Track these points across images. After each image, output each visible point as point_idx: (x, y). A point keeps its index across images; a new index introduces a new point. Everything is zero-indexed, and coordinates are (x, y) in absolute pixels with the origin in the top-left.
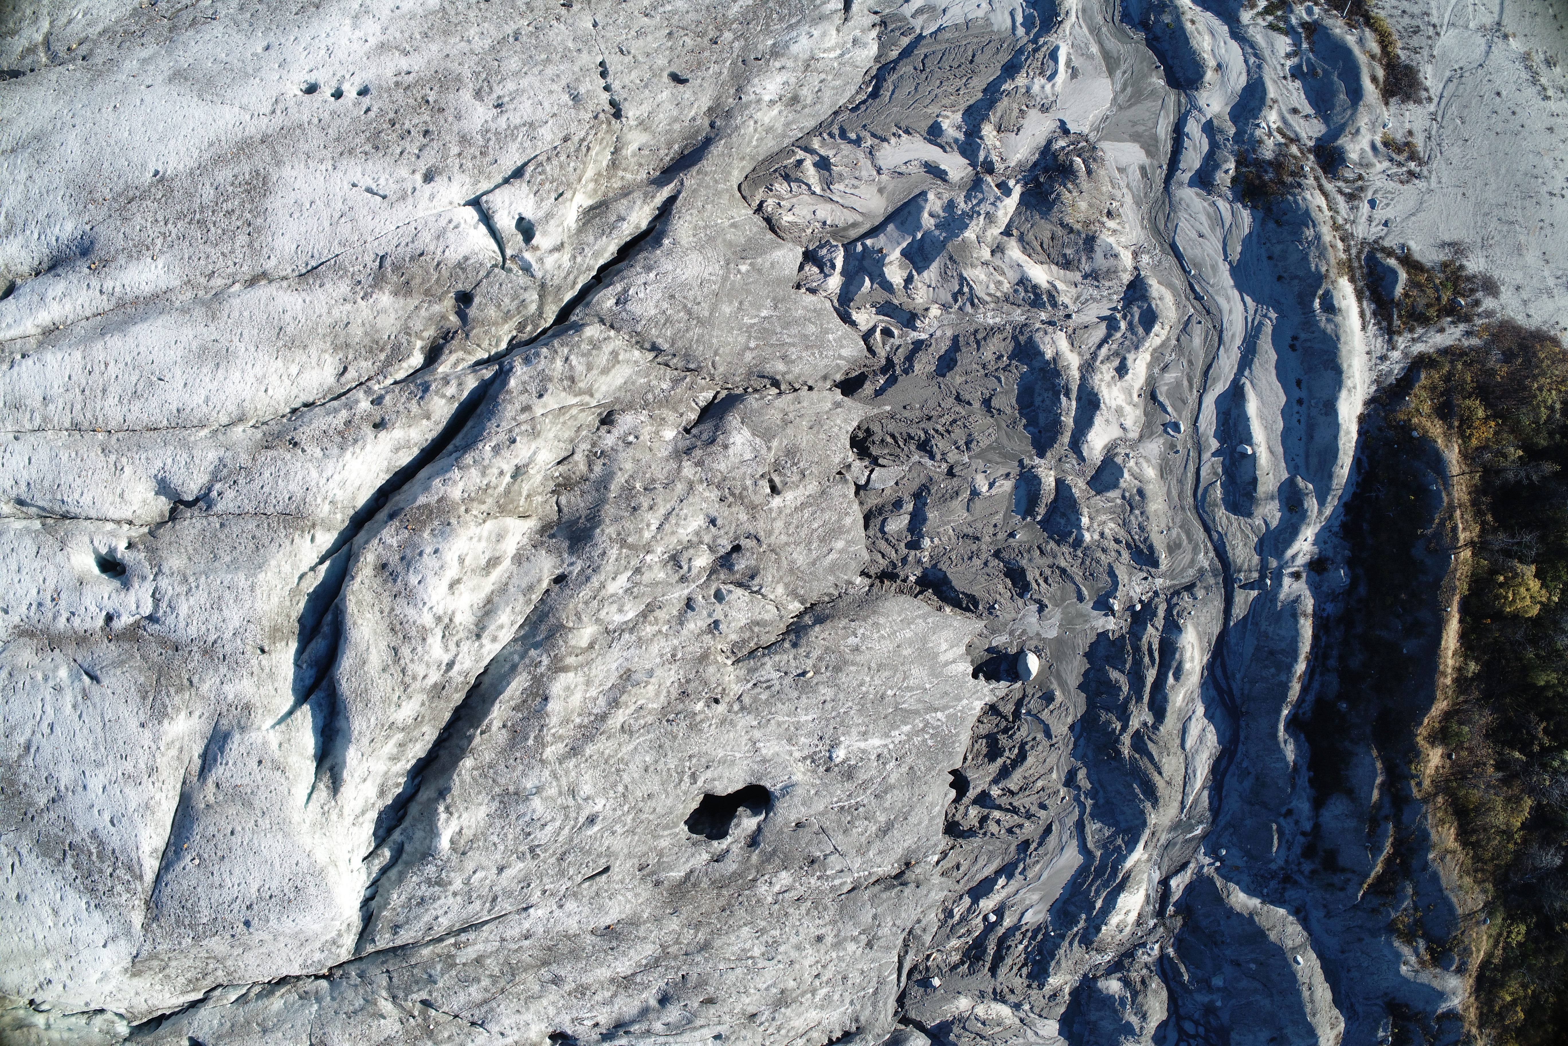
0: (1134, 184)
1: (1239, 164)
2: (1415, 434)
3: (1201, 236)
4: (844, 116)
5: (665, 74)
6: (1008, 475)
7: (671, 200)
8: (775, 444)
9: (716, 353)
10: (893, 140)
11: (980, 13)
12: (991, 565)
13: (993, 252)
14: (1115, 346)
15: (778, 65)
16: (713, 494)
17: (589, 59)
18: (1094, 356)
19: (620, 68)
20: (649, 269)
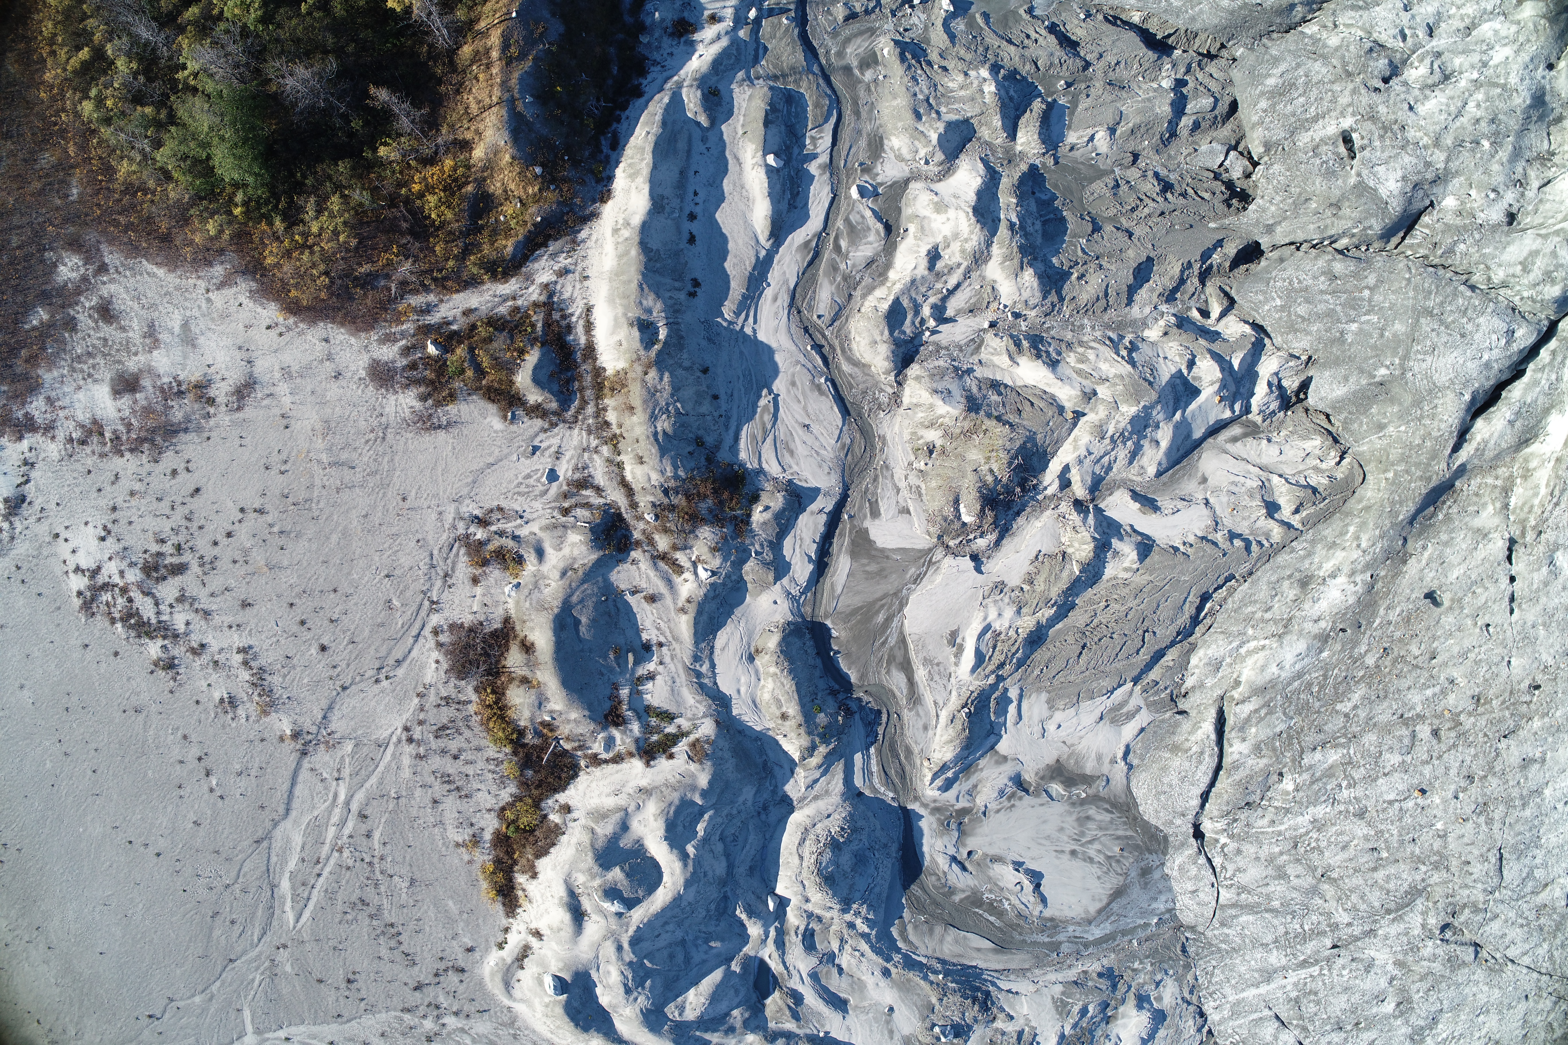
0: (890, 492)
1: (746, 519)
2: (538, 170)
3: (807, 426)
4: (1244, 568)
5: (1446, 603)
6: (1072, 149)
7: (1456, 448)
8: (1353, 180)
9: (1409, 280)
10: (1191, 539)
11: (1059, 716)
12: (1095, 55)
13: (1095, 393)
14: (939, 286)
15: (1323, 624)
16: (1412, 134)
17: (1527, 614)
18: (967, 275)
19: (1496, 607)
20: (1487, 365)
